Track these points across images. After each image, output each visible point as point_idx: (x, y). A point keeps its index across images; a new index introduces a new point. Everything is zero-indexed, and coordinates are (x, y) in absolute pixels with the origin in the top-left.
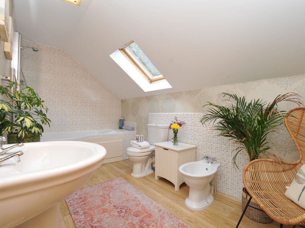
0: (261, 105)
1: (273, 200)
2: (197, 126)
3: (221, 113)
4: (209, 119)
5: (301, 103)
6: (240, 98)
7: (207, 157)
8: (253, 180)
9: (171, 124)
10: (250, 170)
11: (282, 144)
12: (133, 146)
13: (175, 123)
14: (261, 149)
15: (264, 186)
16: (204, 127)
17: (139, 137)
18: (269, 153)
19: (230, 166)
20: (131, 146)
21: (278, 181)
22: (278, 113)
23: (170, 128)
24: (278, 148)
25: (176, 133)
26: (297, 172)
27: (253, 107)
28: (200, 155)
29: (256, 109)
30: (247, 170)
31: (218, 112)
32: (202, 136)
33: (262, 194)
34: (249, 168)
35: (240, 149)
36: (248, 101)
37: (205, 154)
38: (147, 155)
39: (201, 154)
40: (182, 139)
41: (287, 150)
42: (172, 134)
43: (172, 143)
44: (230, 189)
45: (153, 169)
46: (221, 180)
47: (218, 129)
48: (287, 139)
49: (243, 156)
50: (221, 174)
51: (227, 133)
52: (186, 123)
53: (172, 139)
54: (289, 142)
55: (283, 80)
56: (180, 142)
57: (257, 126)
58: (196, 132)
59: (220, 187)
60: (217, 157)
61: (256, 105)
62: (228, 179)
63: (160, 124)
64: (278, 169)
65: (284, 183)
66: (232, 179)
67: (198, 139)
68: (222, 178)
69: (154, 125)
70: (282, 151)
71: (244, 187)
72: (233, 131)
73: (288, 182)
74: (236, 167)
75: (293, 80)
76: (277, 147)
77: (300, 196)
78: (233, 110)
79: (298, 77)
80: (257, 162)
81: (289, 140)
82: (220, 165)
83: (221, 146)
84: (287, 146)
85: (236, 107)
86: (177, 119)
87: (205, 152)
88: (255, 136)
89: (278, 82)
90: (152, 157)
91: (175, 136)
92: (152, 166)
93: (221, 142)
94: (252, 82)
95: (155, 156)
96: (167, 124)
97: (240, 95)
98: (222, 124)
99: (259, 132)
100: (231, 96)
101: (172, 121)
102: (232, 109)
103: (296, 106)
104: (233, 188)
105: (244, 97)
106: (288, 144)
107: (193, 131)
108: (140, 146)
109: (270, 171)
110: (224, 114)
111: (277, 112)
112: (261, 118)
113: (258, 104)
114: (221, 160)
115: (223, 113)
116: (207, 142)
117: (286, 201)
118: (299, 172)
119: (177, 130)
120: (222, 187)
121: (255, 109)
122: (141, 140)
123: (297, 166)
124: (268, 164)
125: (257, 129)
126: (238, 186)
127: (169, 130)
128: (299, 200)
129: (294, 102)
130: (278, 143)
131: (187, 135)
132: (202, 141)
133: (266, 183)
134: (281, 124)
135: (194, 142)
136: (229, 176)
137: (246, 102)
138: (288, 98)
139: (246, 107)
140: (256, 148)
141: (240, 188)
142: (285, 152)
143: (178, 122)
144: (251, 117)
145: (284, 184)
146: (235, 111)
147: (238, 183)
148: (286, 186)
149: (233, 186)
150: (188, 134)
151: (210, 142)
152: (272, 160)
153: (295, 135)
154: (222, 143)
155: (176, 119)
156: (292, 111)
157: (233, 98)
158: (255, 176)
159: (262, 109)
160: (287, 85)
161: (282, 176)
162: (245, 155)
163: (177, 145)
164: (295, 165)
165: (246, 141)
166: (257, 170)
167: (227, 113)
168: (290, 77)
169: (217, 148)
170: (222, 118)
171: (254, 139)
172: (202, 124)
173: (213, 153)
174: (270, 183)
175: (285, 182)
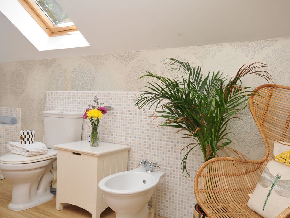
0: (221, 80)
1: (232, 214)
2: (131, 114)
3: (166, 90)
4: (148, 100)
5: (269, 78)
6: (194, 69)
7: (145, 162)
8: (208, 188)
9: (88, 110)
10: (204, 174)
11: (246, 137)
12: (12, 152)
13: (94, 108)
14: (219, 144)
15: (221, 196)
16: (141, 115)
17: (26, 134)
18: (229, 149)
19: (179, 174)
20: (9, 152)
21: (240, 187)
22: (241, 90)
23: (85, 116)
24: (241, 143)
25: (95, 125)
26: (262, 171)
27: (211, 83)
28: (134, 161)
29: (215, 86)
30: (199, 176)
31: (163, 90)
32: (138, 129)
33: (218, 207)
34: (202, 173)
35: (192, 146)
36: (204, 74)
37: (142, 158)
38: (41, 168)
39: (136, 160)
40: (107, 136)
41: (252, 145)
42: (89, 127)
43: (89, 144)
44: (177, 210)
45: (53, 192)
46: (165, 197)
47: (162, 116)
48: (251, 130)
49: (196, 158)
50: (165, 188)
51: (174, 122)
52: (114, 109)
53: (90, 136)
54: (254, 134)
55: (250, 45)
56: (103, 141)
57: (214, 110)
58: (129, 123)
59: (163, 208)
60: (160, 162)
61: (215, 81)
62: (175, 195)
63: (67, 110)
64: (240, 171)
65: (246, 189)
66: (181, 193)
67: (133, 134)
68: (166, 193)
69: (57, 112)
70: (245, 147)
71: (196, 203)
72: (183, 118)
73: (251, 187)
74: (187, 175)
75: (262, 46)
76: (240, 141)
77: (265, 204)
78: (184, 85)
79: (268, 42)
80: (214, 162)
81: (254, 131)
82: (165, 174)
83: (166, 144)
84: (252, 140)
85: (188, 81)
86: (99, 101)
87: (142, 156)
88: (212, 125)
89: (244, 48)
90: (51, 171)
91: (95, 130)
92: (51, 187)
93: (167, 138)
94: (211, 45)
95: (56, 168)
96: (81, 111)
97: (194, 64)
98: (168, 108)
99: (217, 119)
100: (182, 64)
101: (89, 105)
102: (183, 83)
103: (264, 82)
104: (182, 208)
105: (199, 67)
106: (253, 137)
107: (125, 121)
108: (28, 151)
109: (230, 174)
110: (171, 92)
111: (241, 88)
112: (220, 98)
113: (217, 80)
114: (166, 166)
115: (170, 90)
116: (145, 139)
117: (249, 214)
118: (264, 172)
119: (98, 119)
120: (166, 208)
121: (213, 86)
122: (30, 139)
123: (262, 166)
124: (227, 164)
125: (214, 115)
126: (188, 203)
127: (83, 121)
128: (263, 209)
129: (262, 76)
130: (241, 136)
131: (115, 130)
132: (138, 138)
133: (224, 192)
134: (244, 108)
135: (126, 139)
136: (176, 190)
137: (202, 76)
138: (254, 71)
139: (201, 83)
140: (213, 141)
141: (191, 207)
142: (249, 148)
143: (99, 106)
144: (207, 97)
145: (247, 191)
146: (187, 87)
147: (188, 200)
148: (250, 193)
149: (182, 205)
150: (117, 127)
151: (150, 139)
152: (232, 158)
153: (261, 123)
154: (168, 140)
155: (96, 100)
156: (258, 89)
157: (184, 68)
158: (211, 183)
159: (221, 87)
160: (255, 52)
161: (245, 180)
162: (199, 155)
163: (98, 145)
164: (260, 163)
165: (200, 132)
166: (213, 174)
167: (176, 91)
168: (258, 41)
169: (161, 147)
170: (168, 98)
171: (211, 130)
172: (139, 109)
173: (155, 155)
174: (229, 192)
175: (248, 188)
